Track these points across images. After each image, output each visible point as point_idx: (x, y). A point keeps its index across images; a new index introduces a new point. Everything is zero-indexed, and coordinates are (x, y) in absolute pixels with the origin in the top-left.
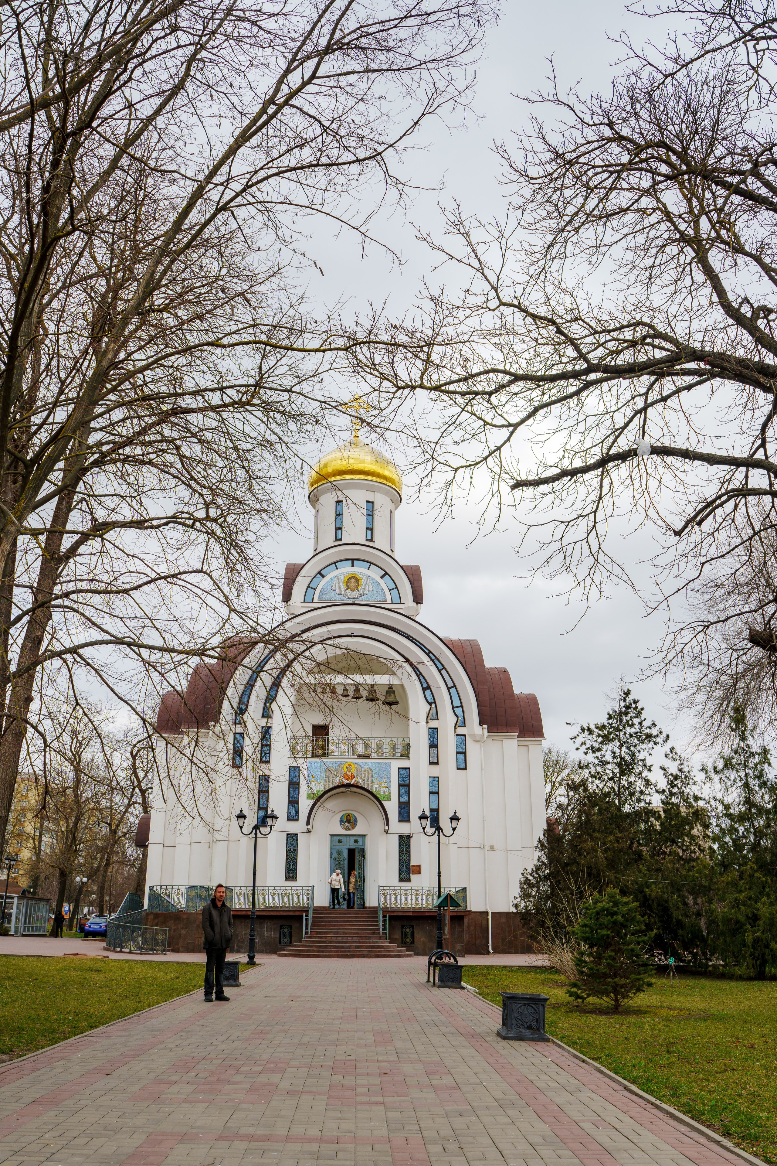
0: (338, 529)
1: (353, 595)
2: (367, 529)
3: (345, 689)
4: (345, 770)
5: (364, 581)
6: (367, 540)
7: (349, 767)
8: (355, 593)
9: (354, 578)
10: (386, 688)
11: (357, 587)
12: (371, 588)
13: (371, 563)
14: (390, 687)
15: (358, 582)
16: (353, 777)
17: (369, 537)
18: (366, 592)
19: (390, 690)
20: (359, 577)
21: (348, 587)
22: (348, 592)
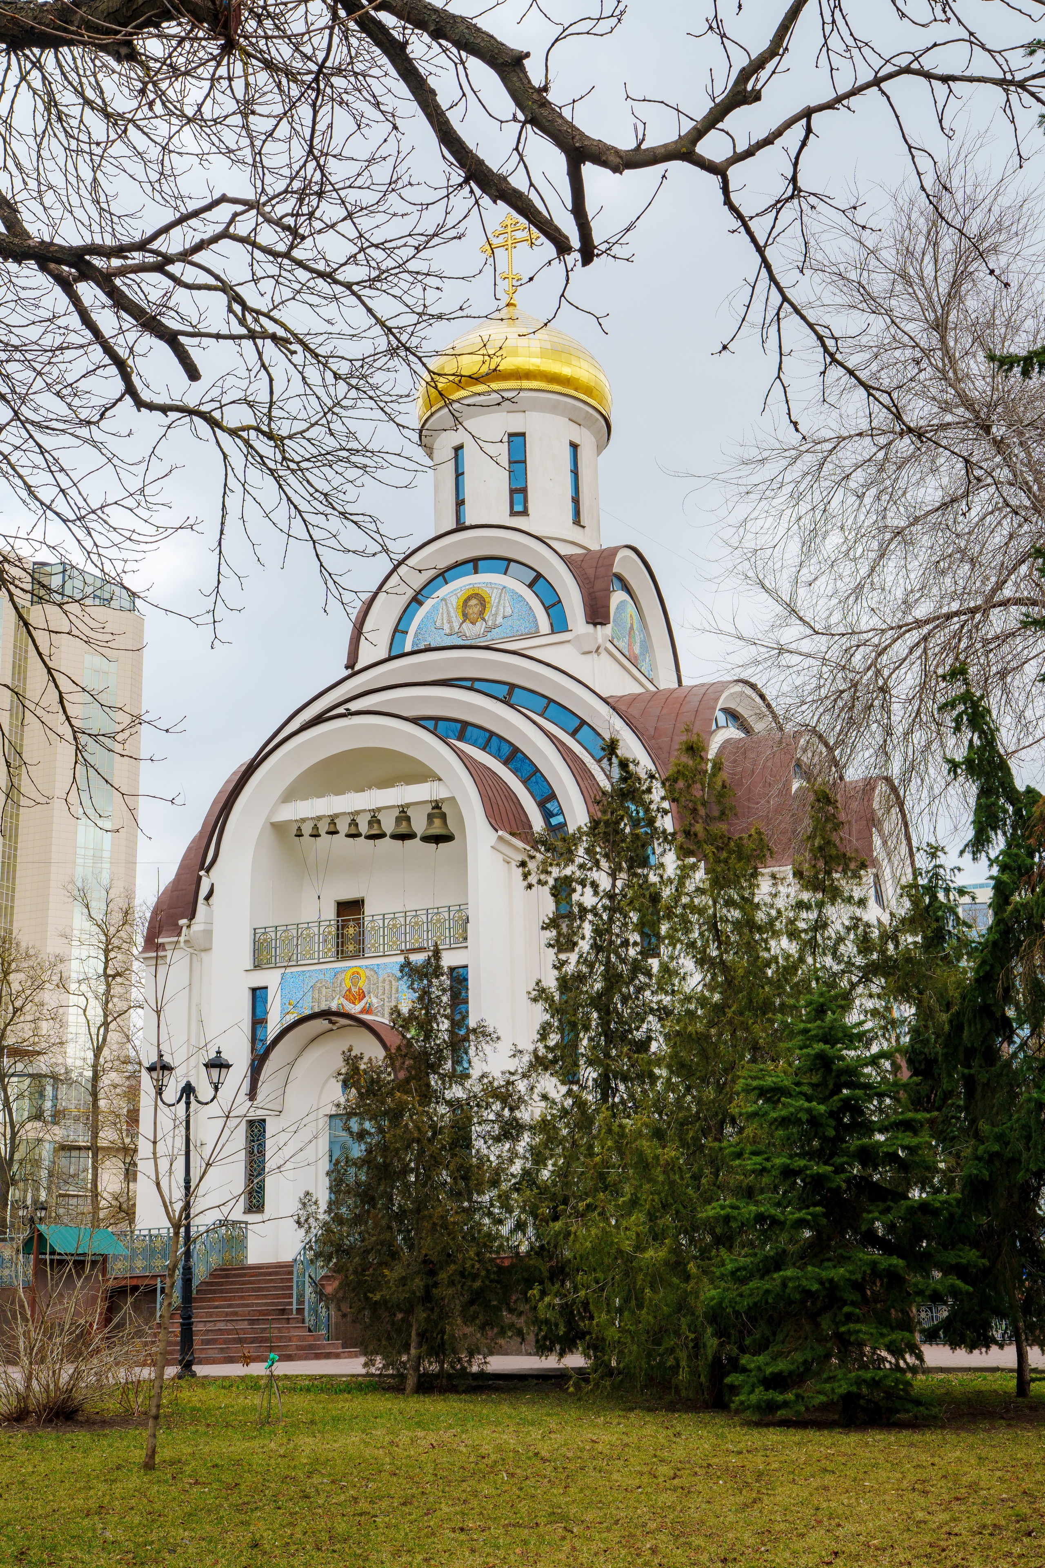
0: (460, 503)
1: (473, 631)
2: (512, 492)
3: (354, 823)
4: (348, 983)
5: (494, 600)
6: (513, 513)
7: (355, 977)
8: (480, 627)
9: (476, 596)
10: (428, 809)
11: (481, 613)
12: (508, 611)
13: (510, 560)
14: (437, 805)
15: (483, 603)
16: (362, 995)
17: (518, 508)
18: (499, 620)
19: (437, 810)
20: (485, 592)
21: (465, 616)
22: (467, 627)
